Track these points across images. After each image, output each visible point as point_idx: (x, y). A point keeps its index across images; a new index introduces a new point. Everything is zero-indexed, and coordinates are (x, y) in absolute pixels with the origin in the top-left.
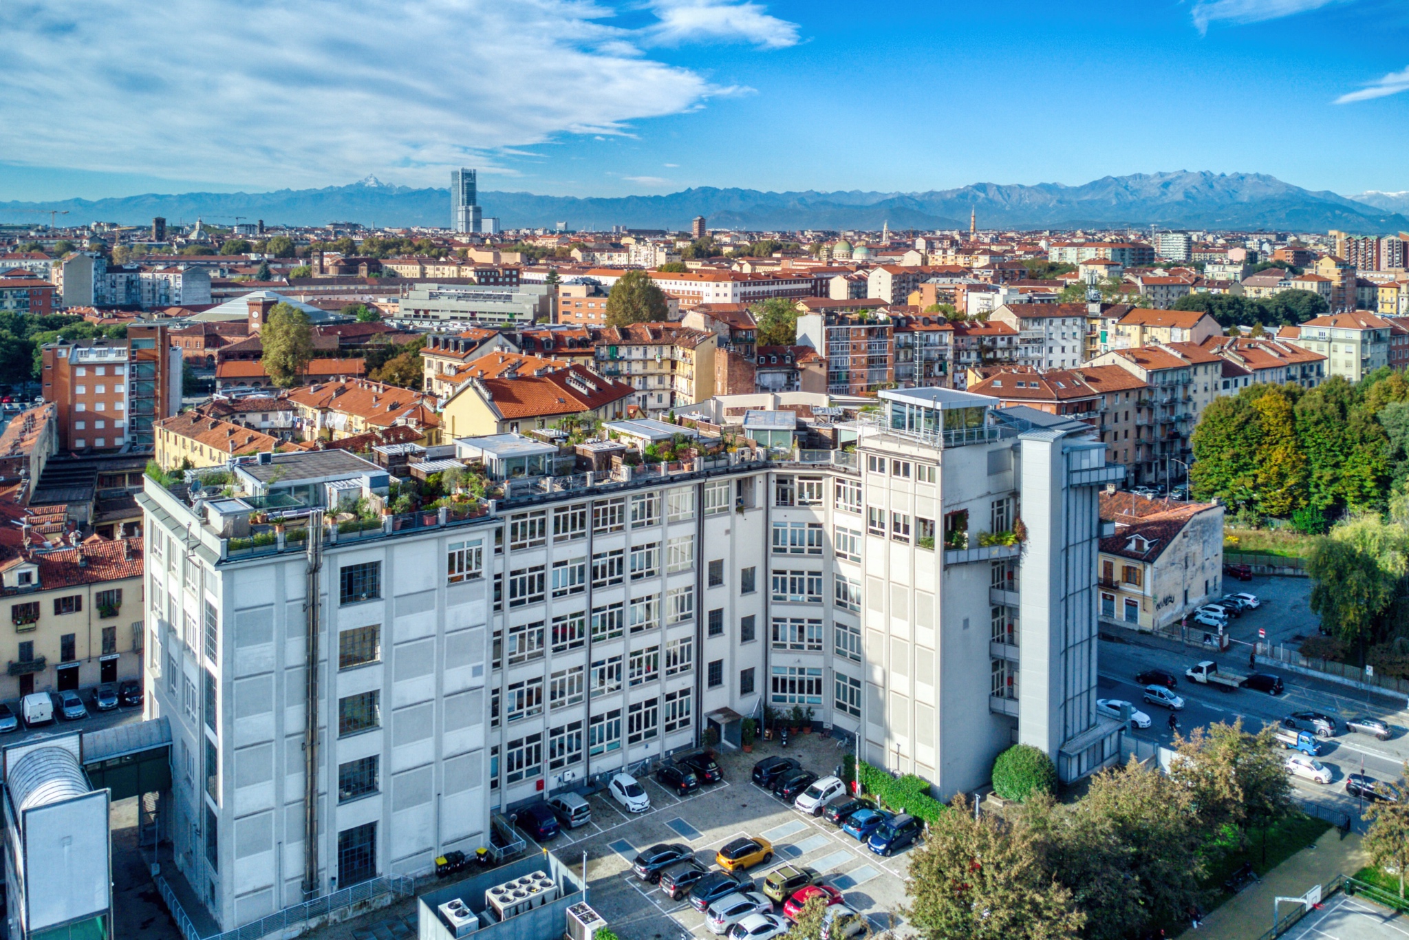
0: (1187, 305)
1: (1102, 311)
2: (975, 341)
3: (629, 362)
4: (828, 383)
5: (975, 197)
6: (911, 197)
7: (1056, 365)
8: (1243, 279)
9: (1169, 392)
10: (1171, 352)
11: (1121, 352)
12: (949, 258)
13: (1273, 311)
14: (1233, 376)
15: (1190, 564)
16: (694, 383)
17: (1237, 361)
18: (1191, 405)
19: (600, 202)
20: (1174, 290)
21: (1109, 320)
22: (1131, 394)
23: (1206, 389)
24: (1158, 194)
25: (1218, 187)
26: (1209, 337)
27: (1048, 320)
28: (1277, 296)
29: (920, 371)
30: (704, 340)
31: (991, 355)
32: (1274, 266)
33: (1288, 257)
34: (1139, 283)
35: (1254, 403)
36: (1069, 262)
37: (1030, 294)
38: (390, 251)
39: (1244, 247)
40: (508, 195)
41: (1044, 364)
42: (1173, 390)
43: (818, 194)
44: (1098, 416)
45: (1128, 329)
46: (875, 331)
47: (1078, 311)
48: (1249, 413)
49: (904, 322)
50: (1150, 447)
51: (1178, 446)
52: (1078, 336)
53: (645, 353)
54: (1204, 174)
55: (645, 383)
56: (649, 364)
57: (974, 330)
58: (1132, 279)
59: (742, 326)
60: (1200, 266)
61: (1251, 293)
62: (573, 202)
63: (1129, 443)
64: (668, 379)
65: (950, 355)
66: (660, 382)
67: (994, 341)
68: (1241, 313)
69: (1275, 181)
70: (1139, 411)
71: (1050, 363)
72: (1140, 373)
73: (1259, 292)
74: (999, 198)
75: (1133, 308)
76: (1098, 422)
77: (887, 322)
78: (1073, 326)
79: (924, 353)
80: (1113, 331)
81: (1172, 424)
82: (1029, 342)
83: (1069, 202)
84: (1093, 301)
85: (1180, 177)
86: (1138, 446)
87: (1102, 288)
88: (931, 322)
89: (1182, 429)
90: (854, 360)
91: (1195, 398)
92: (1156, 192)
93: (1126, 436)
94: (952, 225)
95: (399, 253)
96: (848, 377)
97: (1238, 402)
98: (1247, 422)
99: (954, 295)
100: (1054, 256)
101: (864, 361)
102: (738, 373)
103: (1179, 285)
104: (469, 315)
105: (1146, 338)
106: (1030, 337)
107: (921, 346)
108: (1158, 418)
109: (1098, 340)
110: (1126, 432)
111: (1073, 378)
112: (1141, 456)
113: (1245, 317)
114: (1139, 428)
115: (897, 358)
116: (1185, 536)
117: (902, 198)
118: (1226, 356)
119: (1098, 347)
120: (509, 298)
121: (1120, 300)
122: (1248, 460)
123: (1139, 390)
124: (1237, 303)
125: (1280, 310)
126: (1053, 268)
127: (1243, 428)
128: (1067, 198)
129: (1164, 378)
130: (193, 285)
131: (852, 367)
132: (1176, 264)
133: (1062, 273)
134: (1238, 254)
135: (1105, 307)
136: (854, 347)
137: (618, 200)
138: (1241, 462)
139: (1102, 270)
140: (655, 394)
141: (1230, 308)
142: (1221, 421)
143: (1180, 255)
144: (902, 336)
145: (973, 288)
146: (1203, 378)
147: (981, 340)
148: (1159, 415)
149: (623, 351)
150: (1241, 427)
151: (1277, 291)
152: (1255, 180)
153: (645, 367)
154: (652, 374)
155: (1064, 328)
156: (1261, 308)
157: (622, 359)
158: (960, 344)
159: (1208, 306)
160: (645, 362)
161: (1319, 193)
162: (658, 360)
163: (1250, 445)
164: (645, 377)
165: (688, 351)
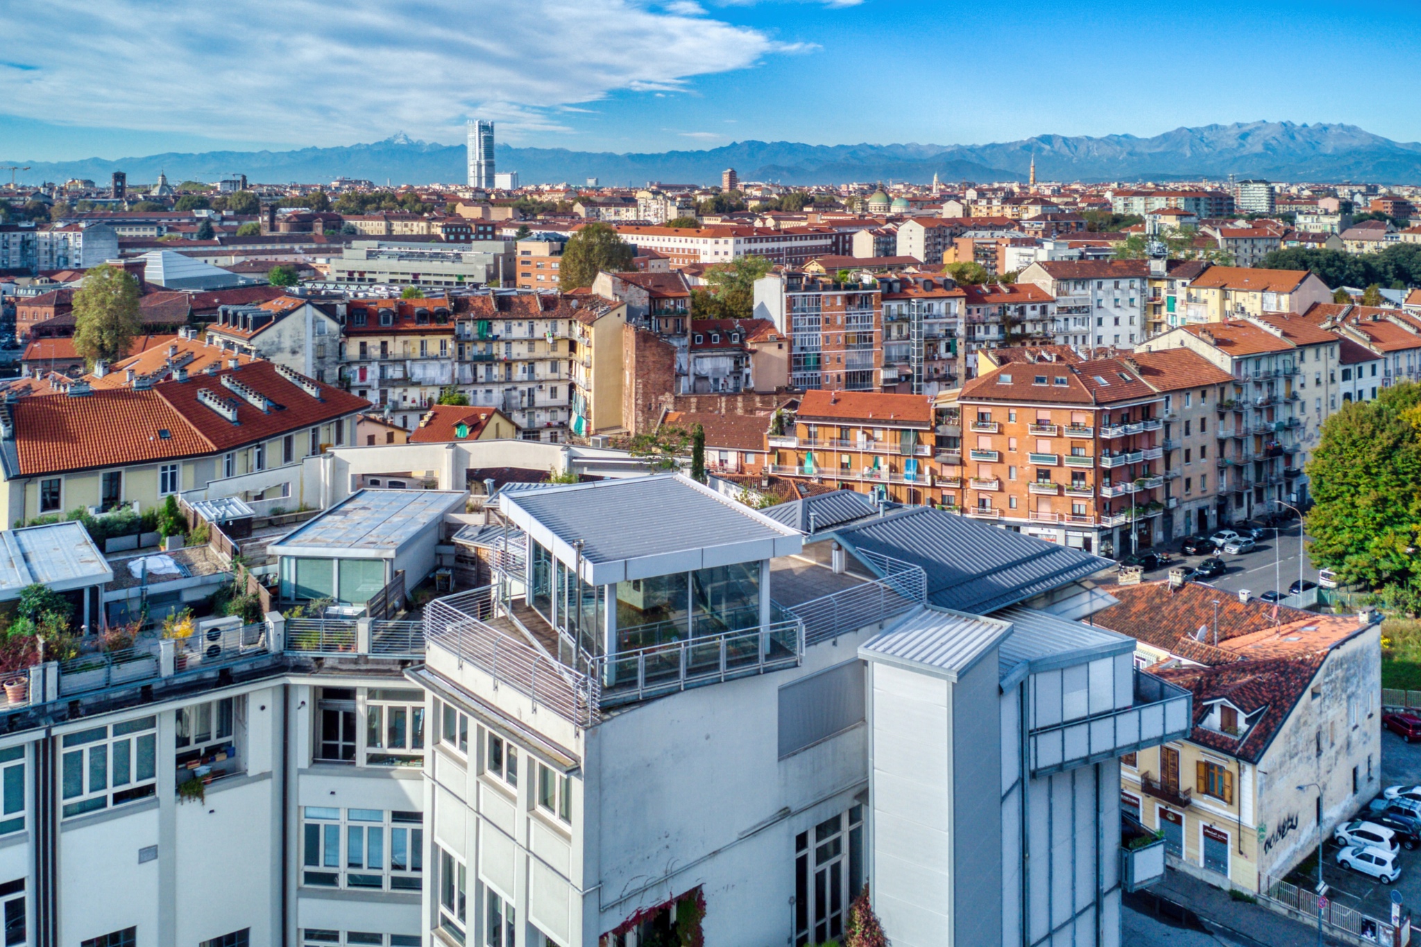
0: (1278, 262)
1: (1169, 269)
2: (996, 310)
3: (509, 343)
4: (791, 370)
5: (1040, 150)
6: (972, 149)
7: (1107, 342)
8: (1342, 231)
9: (1265, 387)
10: (1266, 328)
11: (1192, 329)
12: (995, 209)
13: (1381, 269)
14: (1355, 363)
15: (1325, 745)
16: (592, 370)
17: (1359, 339)
18: (1297, 405)
19: (640, 158)
20: (1261, 244)
21: (1178, 282)
22: (1210, 392)
23: (1318, 382)
24: (1235, 146)
25: (1299, 138)
26: (1315, 306)
27: (1095, 282)
28: (1385, 251)
29: (919, 352)
30: (606, 312)
31: (1017, 330)
32: (1372, 218)
33: (1388, 209)
34: (1218, 236)
35: (1405, 415)
36: (1136, 214)
37: (1082, 249)
38: (369, 207)
39: (1336, 196)
40: (543, 151)
41: (1091, 343)
42: (1271, 384)
43: (871, 147)
44: (1161, 427)
45: (1204, 294)
46: (856, 298)
47: (1137, 270)
48: (1397, 431)
49: (897, 286)
50: (1239, 469)
51: (1281, 466)
52: (1137, 302)
53: (532, 329)
54: (1285, 124)
55: (532, 371)
56: (537, 344)
57: (994, 296)
58: (1209, 231)
59: (670, 293)
60: (1289, 218)
61: (1351, 248)
62: (610, 157)
63: (1207, 465)
64: (564, 367)
65: (961, 330)
66: (554, 369)
67: (1022, 311)
68: (1342, 272)
69: (1361, 132)
70: (1222, 416)
71: (1099, 340)
72: (1222, 361)
73: (1362, 246)
74: (1065, 150)
75: (1210, 265)
76: (1160, 438)
77: (873, 286)
78: (1130, 289)
79: (925, 328)
80: (1184, 297)
81: (1271, 435)
82: (1069, 311)
83: (1141, 154)
84: (1156, 257)
85: (1258, 128)
86: (1221, 470)
87: (1170, 241)
88: (935, 286)
89: (1287, 441)
90: (827, 338)
91: (1303, 394)
92: (1233, 143)
93: (1203, 455)
94: (1011, 177)
95: (378, 209)
96: (819, 361)
97: (1379, 413)
98: (1396, 446)
99: (995, 252)
100: (1119, 207)
101: (841, 339)
102: (650, 359)
103: (1267, 239)
104: (410, 278)
105: (1228, 306)
106: (1071, 304)
107: (920, 318)
108: (1251, 426)
109: (1164, 308)
110: (1203, 449)
111: (1121, 369)
112: (1226, 483)
113: (1348, 277)
114: (1222, 443)
115: (888, 336)
116: (1315, 695)
117: (961, 149)
118: (1343, 332)
119: (1163, 318)
120: (458, 257)
121: (1193, 256)
122: (1400, 508)
123: (1222, 386)
124: (1338, 259)
125: (1390, 268)
126: (1118, 220)
127: (1390, 457)
128: (1138, 149)
129: (1257, 367)
130: (96, 244)
131: (826, 348)
132: (1261, 216)
133: (1128, 226)
134: (1331, 204)
135: (1172, 264)
136: (827, 321)
137: (659, 155)
138: (1390, 512)
139: (1171, 221)
140: (547, 387)
141: (1329, 266)
142: (1354, 443)
143: (1263, 207)
144: (894, 306)
145: (1015, 242)
146: (1316, 365)
147: (1003, 309)
148: (1253, 422)
149: (499, 328)
150: (1387, 454)
151: (1384, 245)
152: (1340, 131)
153: (531, 350)
154: (541, 360)
155: (1117, 293)
156: (1366, 265)
157: (496, 338)
158: (975, 315)
159: (1304, 262)
160: (531, 342)
161: (1407, 145)
162: (550, 340)
163: (1404, 484)
164: (531, 364)
165: (587, 328)
